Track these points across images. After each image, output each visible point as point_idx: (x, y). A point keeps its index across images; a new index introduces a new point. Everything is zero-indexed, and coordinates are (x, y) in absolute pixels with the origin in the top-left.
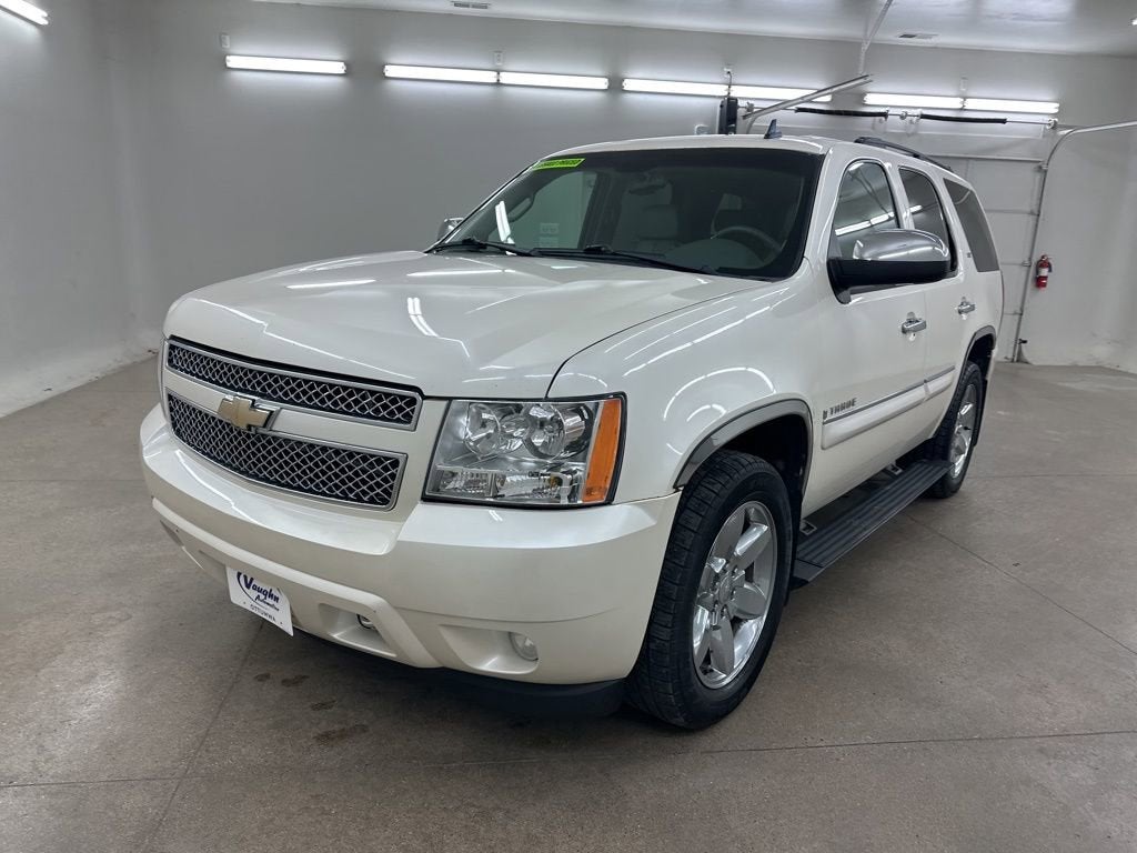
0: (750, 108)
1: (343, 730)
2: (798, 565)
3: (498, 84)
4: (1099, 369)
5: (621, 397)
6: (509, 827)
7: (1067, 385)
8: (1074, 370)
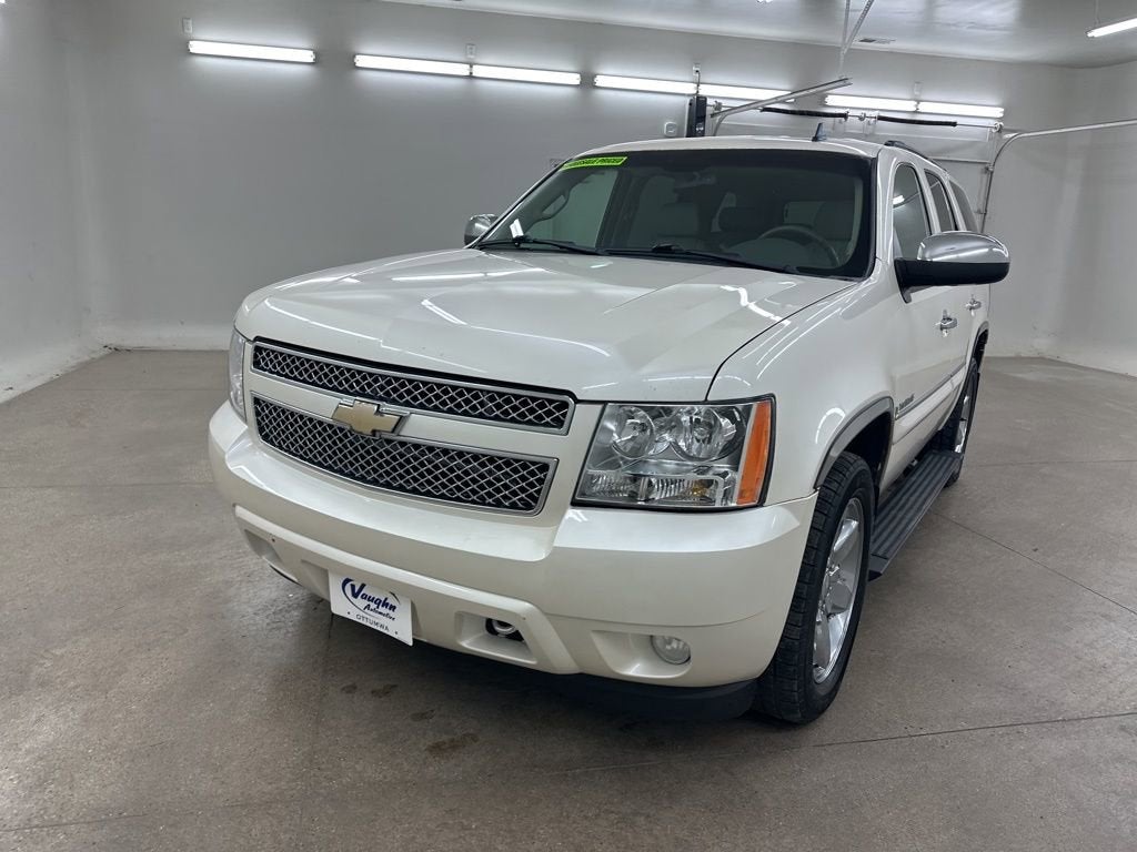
0: (718, 106)
1: (452, 740)
2: (872, 559)
3: (471, 76)
4: (1041, 360)
5: (768, 400)
6: (655, 832)
7: (1020, 375)
8: (1018, 360)
